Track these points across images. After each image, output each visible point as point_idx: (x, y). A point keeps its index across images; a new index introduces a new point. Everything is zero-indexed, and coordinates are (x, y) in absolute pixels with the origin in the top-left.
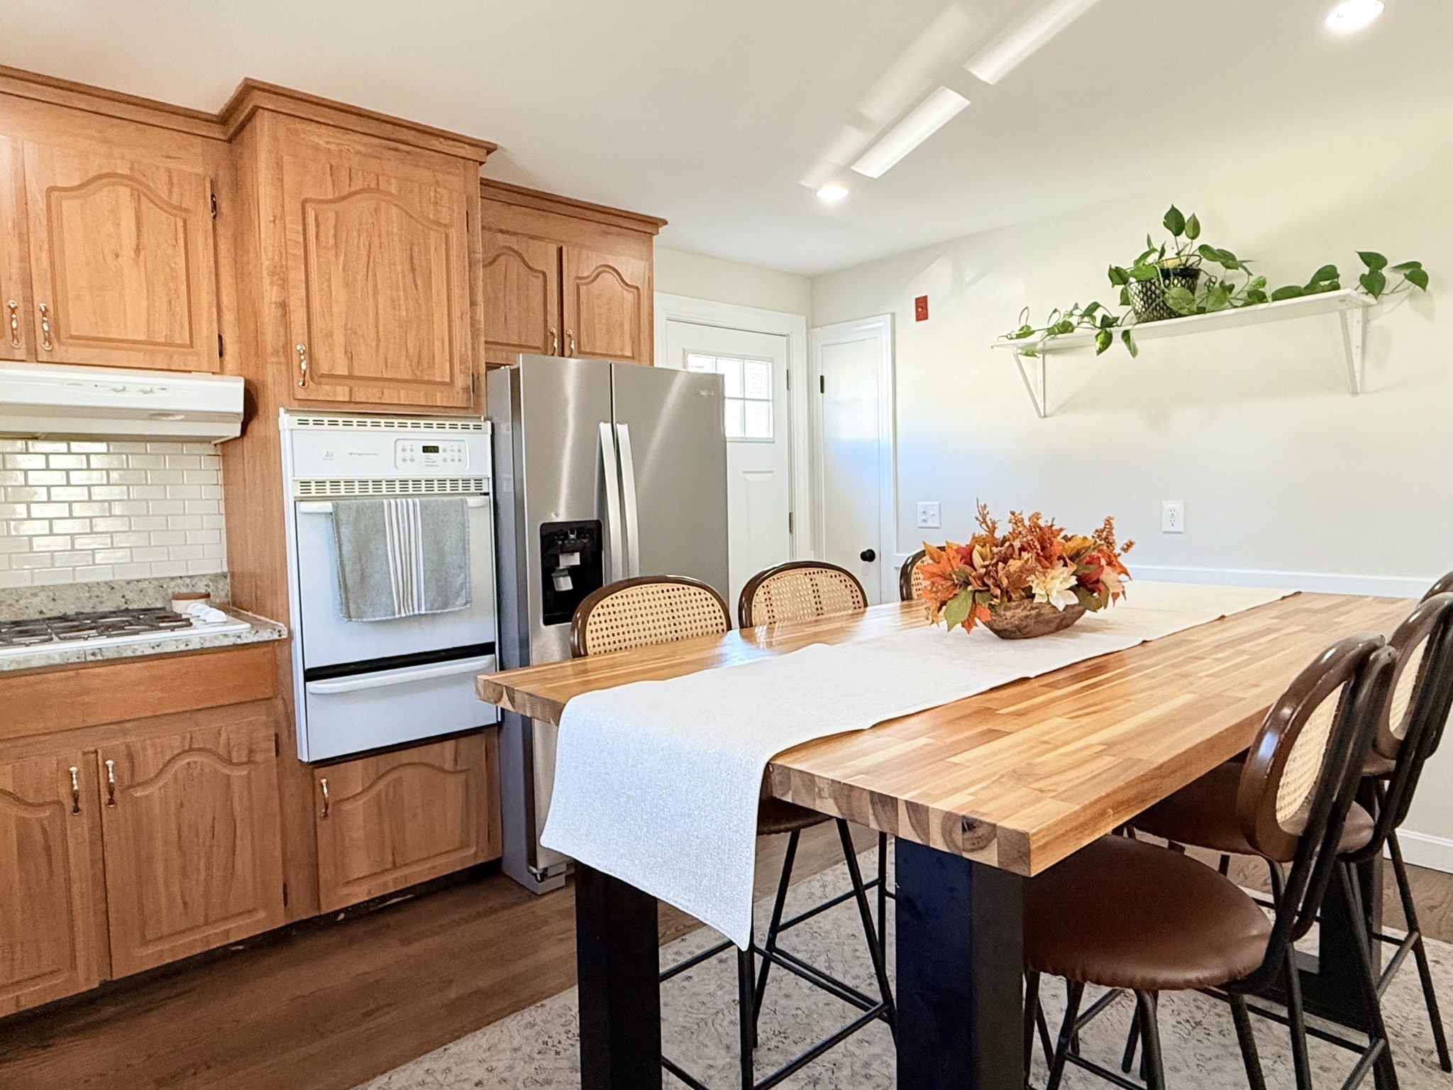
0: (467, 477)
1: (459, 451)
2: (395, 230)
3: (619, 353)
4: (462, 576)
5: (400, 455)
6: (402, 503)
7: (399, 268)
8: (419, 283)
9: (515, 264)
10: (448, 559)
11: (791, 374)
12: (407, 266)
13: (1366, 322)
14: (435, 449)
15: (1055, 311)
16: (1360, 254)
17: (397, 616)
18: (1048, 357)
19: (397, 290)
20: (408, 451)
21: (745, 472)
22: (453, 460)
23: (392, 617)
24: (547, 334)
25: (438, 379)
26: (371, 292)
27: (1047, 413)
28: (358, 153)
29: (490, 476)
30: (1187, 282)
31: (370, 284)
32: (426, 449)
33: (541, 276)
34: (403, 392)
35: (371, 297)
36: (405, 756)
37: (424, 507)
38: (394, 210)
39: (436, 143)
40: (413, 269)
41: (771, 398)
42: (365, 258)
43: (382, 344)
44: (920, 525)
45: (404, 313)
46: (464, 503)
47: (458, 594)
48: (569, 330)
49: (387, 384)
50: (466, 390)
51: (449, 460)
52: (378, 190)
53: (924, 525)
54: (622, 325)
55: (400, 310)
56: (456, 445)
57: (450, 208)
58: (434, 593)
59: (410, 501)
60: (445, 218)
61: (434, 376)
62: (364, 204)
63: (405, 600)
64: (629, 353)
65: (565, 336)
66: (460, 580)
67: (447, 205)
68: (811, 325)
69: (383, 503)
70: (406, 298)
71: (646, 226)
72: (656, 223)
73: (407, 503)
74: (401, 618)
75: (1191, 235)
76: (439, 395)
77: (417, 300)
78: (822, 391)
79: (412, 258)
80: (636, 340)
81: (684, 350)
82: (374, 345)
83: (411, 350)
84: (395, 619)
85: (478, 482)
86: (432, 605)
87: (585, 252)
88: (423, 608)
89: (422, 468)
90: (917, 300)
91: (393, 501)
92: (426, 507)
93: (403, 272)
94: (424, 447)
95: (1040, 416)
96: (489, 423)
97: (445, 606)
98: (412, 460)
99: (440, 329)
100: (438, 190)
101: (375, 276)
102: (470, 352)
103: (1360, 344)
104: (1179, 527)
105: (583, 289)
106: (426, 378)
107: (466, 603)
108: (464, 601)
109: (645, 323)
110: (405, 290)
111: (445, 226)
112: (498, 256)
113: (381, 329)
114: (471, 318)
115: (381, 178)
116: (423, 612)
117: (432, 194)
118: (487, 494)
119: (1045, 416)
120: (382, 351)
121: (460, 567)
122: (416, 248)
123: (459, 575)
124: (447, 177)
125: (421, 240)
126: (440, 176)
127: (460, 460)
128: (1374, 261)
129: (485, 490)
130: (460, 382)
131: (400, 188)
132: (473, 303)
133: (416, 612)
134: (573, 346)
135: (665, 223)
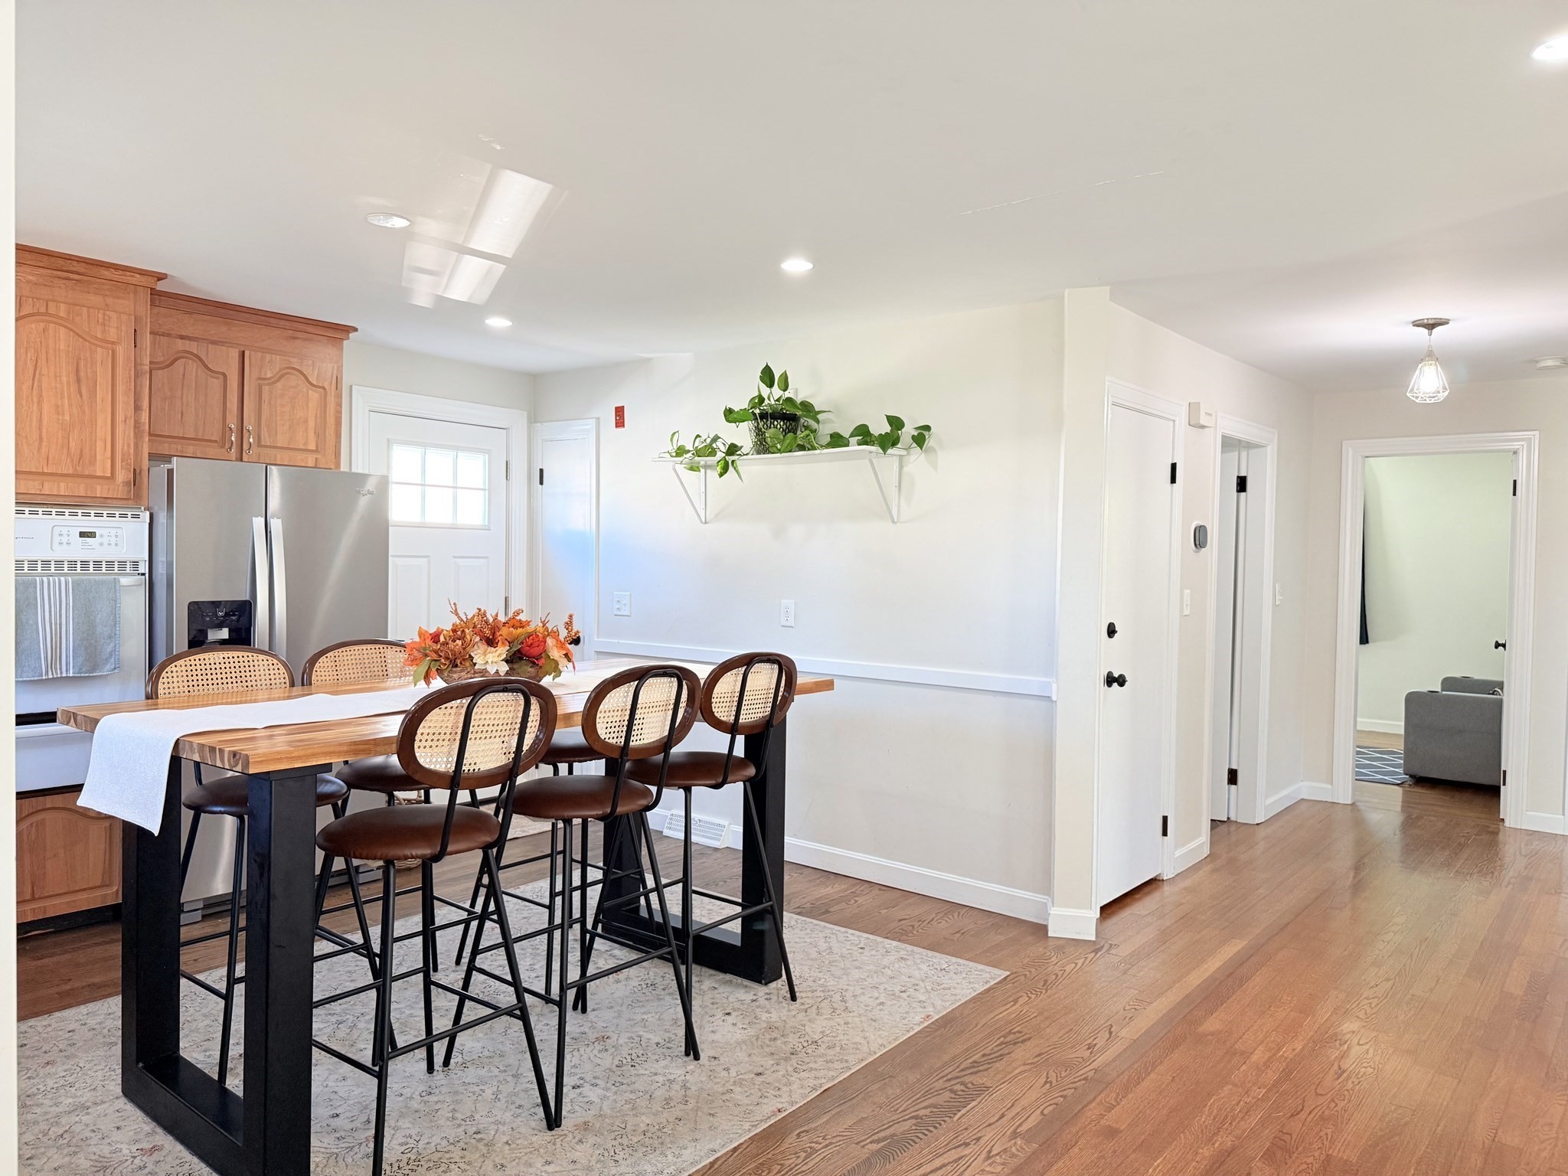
0: (122, 560)
1: (116, 536)
2: (62, 347)
3: (302, 447)
4: (112, 645)
5: (57, 539)
6: (54, 582)
7: (64, 379)
8: (84, 391)
9: (193, 367)
10: (99, 630)
11: (510, 466)
12: (73, 378)
13: (901, 467)
14: (92, 535)
15: (698, 436)
16: (888, 417)
17: (44, 678)
18: (708, 471)
19: (62, 398)
20: (65, 535)
21: (455, 557)
22: (110, 544)
23: (40, 678)
24: (225, 429)
25: (99, 473)
26: (35, 400)
27: (707, 520)
28: (28, 282)
29: (147, 559)
30: (791, 424)
31: (35, 392)
32: (82, 535)
33: (222, 377)
34: (62, 485)
35: (36, 405)
36: (49, 801)
37: (76, 584)
38: (62, 330)
39: (106, 273)
40: (78, 380)
41: (487, 488)
42: (31, 371)
43: (44, 444)
44: (615, 613)
45: (67, 418)
46: (116, 581)
47: (107, 660)
48: (249, 426)
49: (46, 478)
50: (127, 483)
51: (106, 544)
52: (47, 314)
53: (618, 613)
54: (306, 421)
55: (63, 414)
56: (113, 532)
57: (118, 328)
58: (81, 659)
59: (63, 579)
60: (112, 335)
61: (96, 471)
62: (33, 326)
63: (51, 666)
64: (312, 446)
65: (245, 431)
66: (109, 649)
67: (116, 325)
68: (533, 419)
69: (36, 581)
70: (70, 405)
71: (339, 332)
72: (347, 330)
73: (60, 581)
74: (48, 679)
75: (783, 388)
76: (99, 488)
77: (81, 407)
78: (541, 483)
79: (78, 371)
80: (320, 435)
81: (388, 440)
82: (37, 444)
83: (73, 450)
84: (42, 680)
85: (135, 564)
86: (80, 669)
87: (268, 357)
88: (71, 671)
89: (81, 550)
90: (616, 408)
91: (45, 579)
92: (78, 585)
93: (68, 383)
94: (80, 532)
95: (702, 522)
96: (148, 513)
97: (94, 670)
98: (68, 544)
99: (103, 430)
100: (108, 313)
101: (40, 386)
102: (132, 451)
103: (897, 485)
104: (791, 622)
105: (266, 389)
106: (87, 473)
107: (115, 668)
108: (113, 667)
109: (331, 421)
110: (69, 398)
111: (113, 343)
112: (176, 360)
113: (44, 430)
114: (135, 421)
115: (50, 304)
116: (71, 675)
117: (101, 316)
118: (143, 574)
119: (706, 523)
120: (44, 450)
121: (110, 637)
122: (82, 363)
123: (109, 644)
124: (116, 301)
125: (88, 355)
126: (110, 301)
127: (116, 545)
128: (896, 423)
129: (141, 571)
130: (122, 476)
131: (69, 313)
132: (137, 408)
133: (64, 675)
134: (251, 440)
135: (355, 330)
